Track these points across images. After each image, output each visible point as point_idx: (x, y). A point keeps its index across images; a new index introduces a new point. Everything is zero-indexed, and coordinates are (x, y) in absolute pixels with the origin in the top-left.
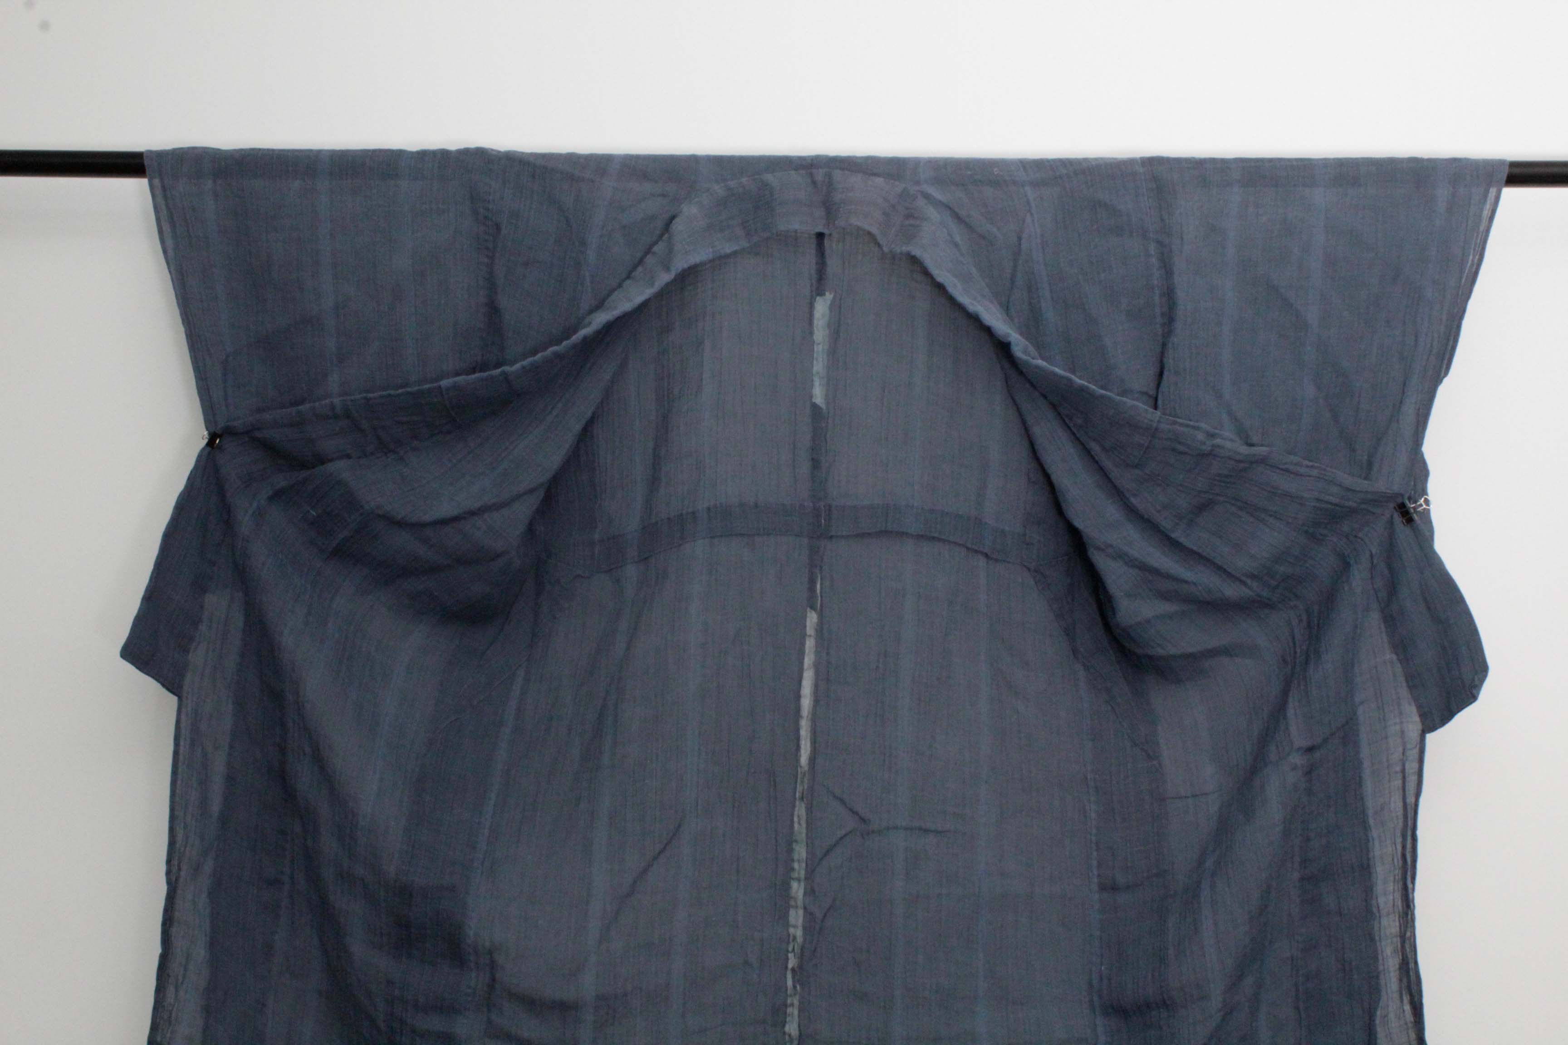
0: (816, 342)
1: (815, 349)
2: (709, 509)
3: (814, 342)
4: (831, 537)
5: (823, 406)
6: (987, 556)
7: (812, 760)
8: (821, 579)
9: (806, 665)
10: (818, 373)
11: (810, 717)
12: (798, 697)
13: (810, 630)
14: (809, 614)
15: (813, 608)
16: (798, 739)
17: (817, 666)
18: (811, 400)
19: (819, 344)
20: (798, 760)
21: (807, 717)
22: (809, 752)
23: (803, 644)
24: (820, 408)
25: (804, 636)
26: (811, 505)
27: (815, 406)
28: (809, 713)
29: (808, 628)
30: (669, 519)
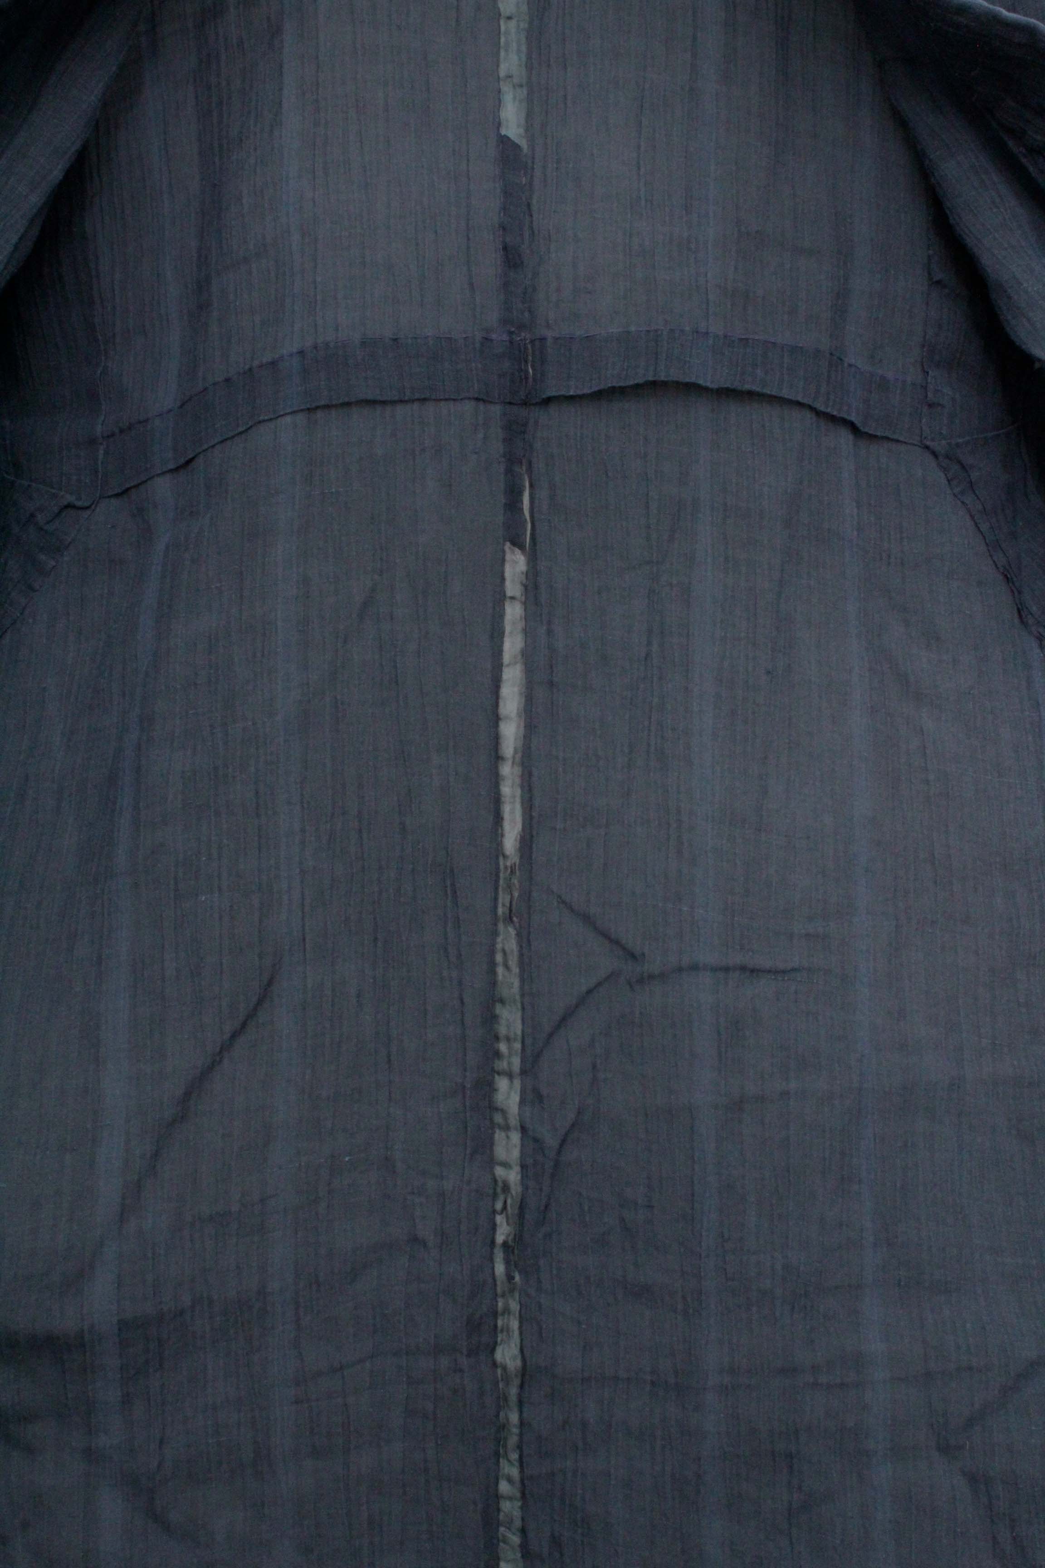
0: (502, 14)
1: (503, 28)
2: (301, 353)
3: (500, 15)
4: (548, 401)
5: (524, 144)
6: (853, 428)
7: (526, 842)
8: (531, 486)
9: (507, 658)
10: (510, 77)
11: (518, 759)
12: (496, 719)
13: (513, 588)
14: (508, 556)
15: (517, 543)
16: (497, 801)
17: (527, 656)
18: (498, 130)
19: (509, 18)
20: (500, 845)
21: (514, 758)
22: (519, 826)
23: (498, 618)
24: (517, 147)
25: (500, 598)
26: (505, 337)
27: (504, 140)
28: (516, 752)
29: (508, 583)
30: (227, 380)
